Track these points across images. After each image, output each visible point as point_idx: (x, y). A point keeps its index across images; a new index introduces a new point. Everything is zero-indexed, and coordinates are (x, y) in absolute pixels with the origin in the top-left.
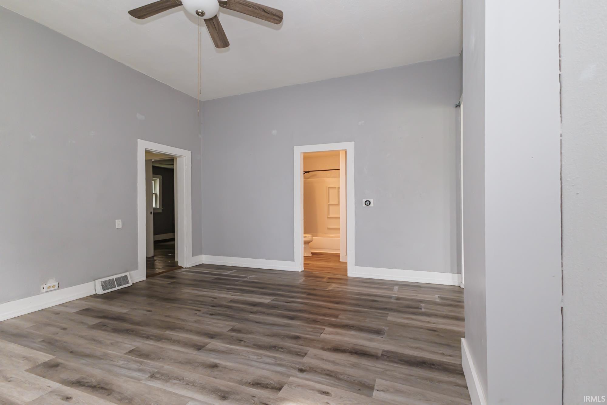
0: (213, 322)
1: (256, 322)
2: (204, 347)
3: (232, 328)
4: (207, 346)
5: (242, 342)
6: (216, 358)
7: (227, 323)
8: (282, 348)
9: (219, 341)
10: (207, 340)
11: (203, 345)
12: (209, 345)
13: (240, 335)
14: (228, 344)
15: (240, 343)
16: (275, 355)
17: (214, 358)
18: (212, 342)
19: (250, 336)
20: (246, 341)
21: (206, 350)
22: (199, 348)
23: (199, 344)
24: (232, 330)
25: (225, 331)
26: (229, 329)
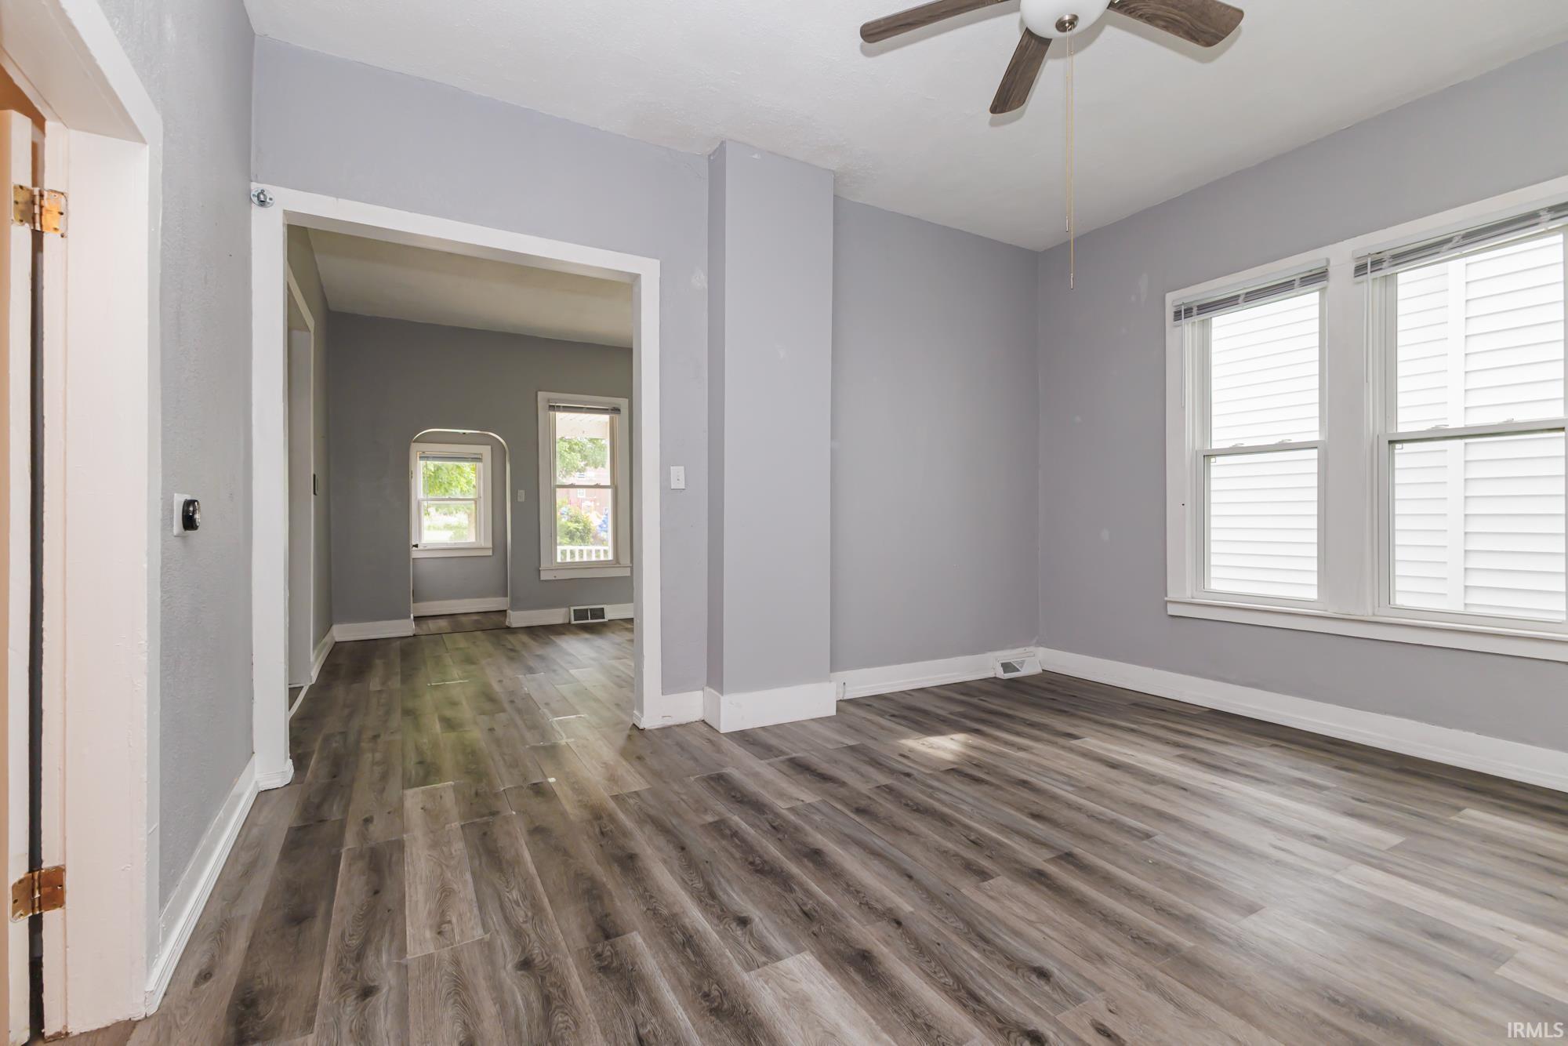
0: (1040, 930)
1: (910, 877)
2: (1061, 859)
3: (983, 881)
4: (1052, 856)
5: (972, 838)
6: (1033, 826)
7: (991, 906)
9: (1023, 858)
10: (1052, 869)
11: (1061, 862)
12: (1048, 857)
13: (970, 855)
14: (1006, 844)
15: (979, 839)
16: (929, 800)
17: (1036, 828)
18: (1041, 860)
19: (950, 845)
20: (963, 838)
21: (1056, 849)
22: (1068, 858)
23: (1071, 867)
24: (983, 875)
25: (1002, 882)
26: (991, 881)
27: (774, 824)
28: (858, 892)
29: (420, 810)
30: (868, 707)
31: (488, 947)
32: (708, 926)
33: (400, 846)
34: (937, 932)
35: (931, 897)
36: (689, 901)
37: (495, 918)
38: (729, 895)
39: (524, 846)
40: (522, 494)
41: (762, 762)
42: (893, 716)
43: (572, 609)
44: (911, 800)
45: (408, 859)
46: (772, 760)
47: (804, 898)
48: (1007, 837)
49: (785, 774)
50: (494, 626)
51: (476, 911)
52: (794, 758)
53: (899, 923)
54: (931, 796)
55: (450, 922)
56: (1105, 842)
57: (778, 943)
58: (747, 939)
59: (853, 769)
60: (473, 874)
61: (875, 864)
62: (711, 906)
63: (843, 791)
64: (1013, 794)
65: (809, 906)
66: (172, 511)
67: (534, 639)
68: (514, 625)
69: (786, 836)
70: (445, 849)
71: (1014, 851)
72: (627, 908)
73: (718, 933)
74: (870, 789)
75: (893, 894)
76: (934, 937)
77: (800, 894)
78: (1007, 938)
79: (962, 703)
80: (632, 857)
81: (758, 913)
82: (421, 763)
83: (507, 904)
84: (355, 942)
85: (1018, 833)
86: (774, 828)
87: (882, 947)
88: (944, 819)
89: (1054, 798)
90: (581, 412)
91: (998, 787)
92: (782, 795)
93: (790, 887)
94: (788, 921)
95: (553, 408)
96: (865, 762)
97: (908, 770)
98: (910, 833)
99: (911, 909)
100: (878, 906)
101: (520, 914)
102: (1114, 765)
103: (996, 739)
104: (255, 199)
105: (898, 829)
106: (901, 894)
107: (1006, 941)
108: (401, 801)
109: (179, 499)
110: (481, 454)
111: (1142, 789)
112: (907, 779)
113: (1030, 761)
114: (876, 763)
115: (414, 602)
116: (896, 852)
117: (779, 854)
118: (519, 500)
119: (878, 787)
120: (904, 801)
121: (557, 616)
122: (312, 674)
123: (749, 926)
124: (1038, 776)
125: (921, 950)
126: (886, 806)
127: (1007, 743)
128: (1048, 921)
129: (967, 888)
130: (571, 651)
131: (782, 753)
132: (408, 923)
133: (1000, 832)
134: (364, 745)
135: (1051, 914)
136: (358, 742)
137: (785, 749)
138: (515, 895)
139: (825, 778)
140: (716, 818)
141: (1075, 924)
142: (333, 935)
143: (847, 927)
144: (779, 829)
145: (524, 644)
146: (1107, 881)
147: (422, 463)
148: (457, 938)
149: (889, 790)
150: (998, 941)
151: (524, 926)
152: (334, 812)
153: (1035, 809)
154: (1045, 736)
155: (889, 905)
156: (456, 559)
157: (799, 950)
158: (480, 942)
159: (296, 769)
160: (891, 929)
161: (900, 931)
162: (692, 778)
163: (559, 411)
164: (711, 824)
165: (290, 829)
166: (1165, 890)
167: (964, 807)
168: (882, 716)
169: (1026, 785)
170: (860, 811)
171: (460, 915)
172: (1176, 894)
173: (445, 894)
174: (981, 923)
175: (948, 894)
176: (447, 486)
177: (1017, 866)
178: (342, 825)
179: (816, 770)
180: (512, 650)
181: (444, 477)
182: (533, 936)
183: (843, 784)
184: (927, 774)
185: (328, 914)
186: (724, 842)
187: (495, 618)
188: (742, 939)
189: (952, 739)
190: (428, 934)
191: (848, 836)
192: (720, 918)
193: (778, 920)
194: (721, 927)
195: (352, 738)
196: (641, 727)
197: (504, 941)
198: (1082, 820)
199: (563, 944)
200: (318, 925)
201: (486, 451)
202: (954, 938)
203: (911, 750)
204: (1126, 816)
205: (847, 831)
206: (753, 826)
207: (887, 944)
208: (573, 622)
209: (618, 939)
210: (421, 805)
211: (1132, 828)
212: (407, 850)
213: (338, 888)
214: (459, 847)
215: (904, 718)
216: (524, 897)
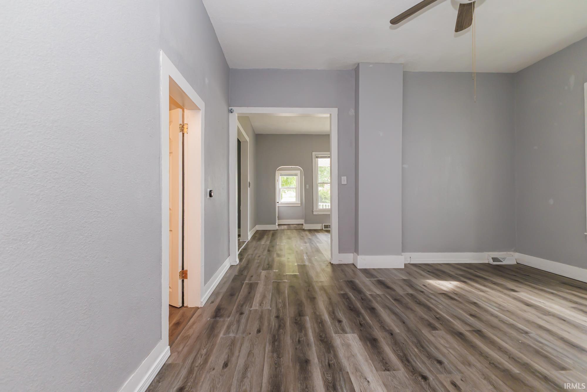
0: (448, 350)
1: (404, 323)
2: (474, 331)
3: (433, 330)
5: (437, 316)
6: (468, 318)
7: (432, 339)
8: (416, 301)
9: (456, 327)
10: (468, 334)
11: (474, 333)
12: (468, 329)
13: (433, 321)
14: (451, 321)
15: (440, 317)
16: (426, 301)
17: (469, 319)
18: (464, 330)
19: (426, 317)
20: (433, 316)
21: (474, 328)
22: (479, 332)
23: (477, 335)
24: (434, 328)
25: (442, 332)
26: (437, 331)
27: (362, 298)
28: (382, 323)
29: (264, 276)
30: (419, 267)
31: (270, 311)
32: (329, 320)
33: (257, 284)
34: (405, 340)
35: (409, 330)
36: (326, 313)
37: (274, 305)
38: (338, 313)
39: (287, 289)
40: (308, 186)
41: (367, 279)
42: (429, 272)
43: (323, 224)
44: (418, 300)
45: (258, 287)
46: (371, 279)
47: (362, 320)
48: (454, 320)
49: (373, 283)
50: (299, 229)
51: (270, 302)
52: (380, 280)
53: (392, 334)
54: (428, 301)
55: (263, 303)
56: (500, 330)
57: (348, 329)
58: (339, 326)
59: (401, 287)
60: (272, 293)
61: (393, 317)
62: (332, 315)
63: (393, 293)
64: (467, 306)
65: (363, 323)
66: (207, 193)
67: (310, 234)
68: (305, 229)
69: (365, 302)
70: (267, 286)
71: (454, 324)
72: (308, 310)
73: (331, 322)
74: (404, 294)
75: (394, 326)
76: (403, 341)
77: (361, 319)
78: (432, 349)
79: (464, 271)
80: (314, 298)
81: (345, 320)
82: (268, 264)
83: (278, 302)
84: (242, 303)
85: (459, 319)
86: (362, 299)
87: (382, 339)
88: (429, 309)
89: (486, 311)
90: (326, 158)
91: (460, 302)
92: (370, 290)
93: (359, 316)
94: (354, 325)
95: (317, 157)
96: (407, 285)
97: (423, 290)
98: (411, 310)
99: (399, 332)
100: (387, 328)
101: (280, 305)
102: (528, 305)
103: (472, 286)
104: (230, 111)
105: (407, 307)
106: (397, 327)
107: (431, 349)
108: (261, 273)
109: (209, 190)
110: (297, 174)
111: (537, 316)
112: (421, 293)
113: (483, 296)
114: (411, 286)
115: (278, 220)
116: (403, 315)
117: (360, 306)
118: (307, 188)
119: (408, 294)
120: (415, 300)
121: (318, 227)
122: (249, 238)
123: (341, 323)
124: (484, 302)
125: (396, 343)
126: (408, 300)
127: (476, 288)
128: (454, 349)
129: (425, 332)
130: (320, 238)
131: (377, 277)
132: (254, 301)
133: (451, 317)
134: (256, 258)
135: (456, 346)
136: (255, 257)
137: (378, 277)
138: (280, 301)
139: (388, 287)
140: (344, 293)
141: (464, 351)
142: (238, 300)
143: (373, 331)
144: (364, 299)
145: (307, 235)
146: (492, 343)
147: (280, 177)
148: (264, 307)
149: (412, 295)
150: (428, 348)
151: (280, 308)
152: (245, 273)
153: (473, 313)
154: (499, 288)
155: (391, 329)
156: (290, 206)
157: (354, 333)
158: (269, 309)
159: (239, 261)
160: (388, 336)
161: (391, 336)
162: (342, 280)
163: (319, 158)
164: (342, 294)
165: (235, 275)
166: (521, 352)
167: (441, 307)
168: (423, 271)
169: (475, 304)
170: (396, 300)
171: (266, 302)
172: (525, 355)
173: (264, 297)
174: (424, 342)
175: (416, 331)
176: (290, 183)
177: (452, 329)
178: (246, 276)
179: (386, 284)
180: (302, 236)
181: (289, 180)
182: (281, 311)
183: (394, 290)
184: (431, 293)
185: (238, 295)
186: (343, 300)
187: (301, 226)
188: (337, 326)
189: (450, 283)
190: (258, 305)
191: (387, 306)
192: (333, 319)
193: (351, 324)
194: (332, 321)
195: (254, 256)
196: (332, 263)
197: (274, 310)
198: (495, 321)
199: (288, 315)
200: (236, 297)
201: (298, 172)
202: (410, 343)
203: (429, 284)
204: (520, 324)
205: (388, 304)
206: (355, 297)
207: (384, 338)
208: (324, 229)
209: (302, 317)
210: (265, 275)
211: (520, 328)
212: (259, 285)
213: (242, 290)
214: (271, 287)
215: (433, 273)
216: (282, 302)
